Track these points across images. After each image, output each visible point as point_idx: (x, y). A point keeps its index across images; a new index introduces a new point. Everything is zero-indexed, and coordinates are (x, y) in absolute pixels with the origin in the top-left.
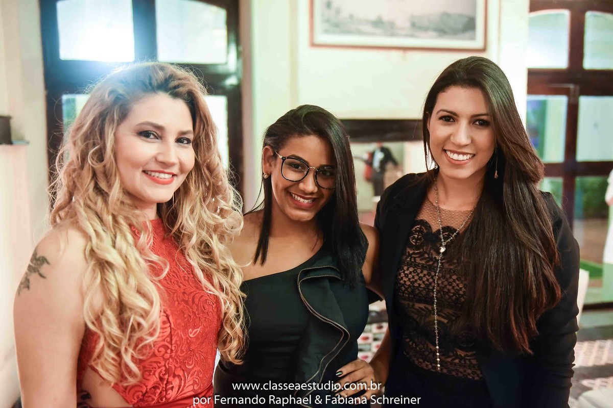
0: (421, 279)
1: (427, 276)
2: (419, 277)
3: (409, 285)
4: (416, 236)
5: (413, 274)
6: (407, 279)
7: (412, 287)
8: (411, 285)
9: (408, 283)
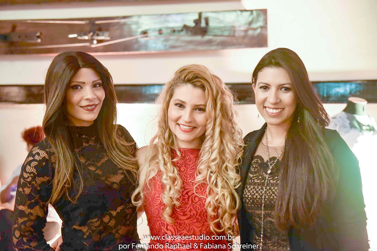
0: (257, 192)
1: (261, 190)
2: (257, 191)
3: (250, 198)
4: (254, 166)
5: (253, 190)
6: (250, 193)
7: (253, 199)
8: (252, 197)
9: (250, 196)
